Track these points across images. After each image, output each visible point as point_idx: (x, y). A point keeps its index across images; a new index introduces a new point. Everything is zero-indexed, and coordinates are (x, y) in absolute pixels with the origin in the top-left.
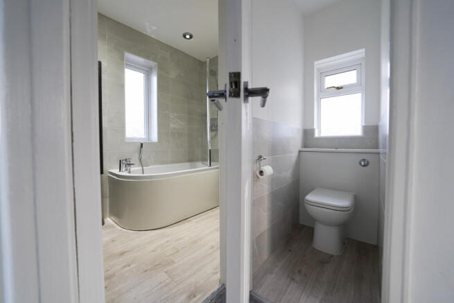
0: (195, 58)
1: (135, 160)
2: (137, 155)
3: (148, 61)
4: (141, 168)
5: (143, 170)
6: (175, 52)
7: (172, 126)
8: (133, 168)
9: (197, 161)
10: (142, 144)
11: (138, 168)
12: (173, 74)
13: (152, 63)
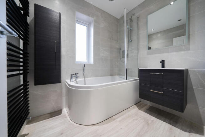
0: (114, 17)
1: (80, 74)
2: (82, 72)
3: (89, 17)
4: (84, 79)
5: (85, 80)
6: (103, 12)
7: (102, 54)
8: (79, 79)
9: (115, 75)
10: (84, 65)
11: (82, 79)
12: (103, 25)
13: (91, 19)
